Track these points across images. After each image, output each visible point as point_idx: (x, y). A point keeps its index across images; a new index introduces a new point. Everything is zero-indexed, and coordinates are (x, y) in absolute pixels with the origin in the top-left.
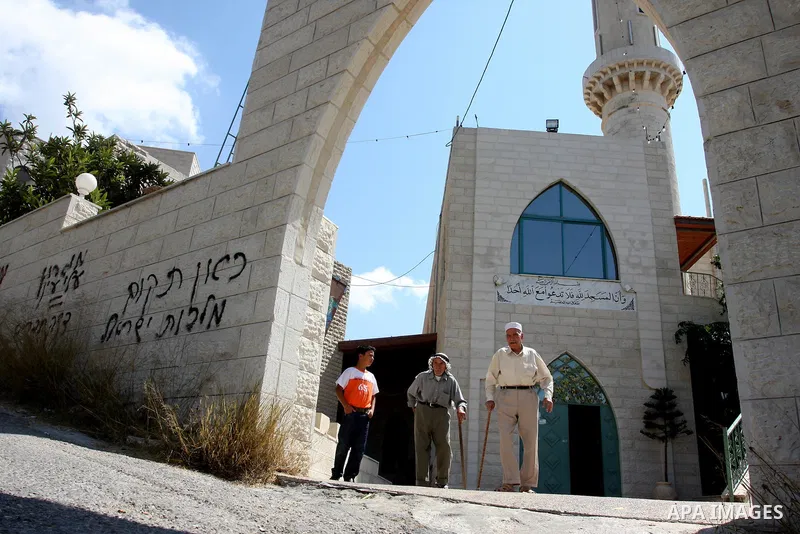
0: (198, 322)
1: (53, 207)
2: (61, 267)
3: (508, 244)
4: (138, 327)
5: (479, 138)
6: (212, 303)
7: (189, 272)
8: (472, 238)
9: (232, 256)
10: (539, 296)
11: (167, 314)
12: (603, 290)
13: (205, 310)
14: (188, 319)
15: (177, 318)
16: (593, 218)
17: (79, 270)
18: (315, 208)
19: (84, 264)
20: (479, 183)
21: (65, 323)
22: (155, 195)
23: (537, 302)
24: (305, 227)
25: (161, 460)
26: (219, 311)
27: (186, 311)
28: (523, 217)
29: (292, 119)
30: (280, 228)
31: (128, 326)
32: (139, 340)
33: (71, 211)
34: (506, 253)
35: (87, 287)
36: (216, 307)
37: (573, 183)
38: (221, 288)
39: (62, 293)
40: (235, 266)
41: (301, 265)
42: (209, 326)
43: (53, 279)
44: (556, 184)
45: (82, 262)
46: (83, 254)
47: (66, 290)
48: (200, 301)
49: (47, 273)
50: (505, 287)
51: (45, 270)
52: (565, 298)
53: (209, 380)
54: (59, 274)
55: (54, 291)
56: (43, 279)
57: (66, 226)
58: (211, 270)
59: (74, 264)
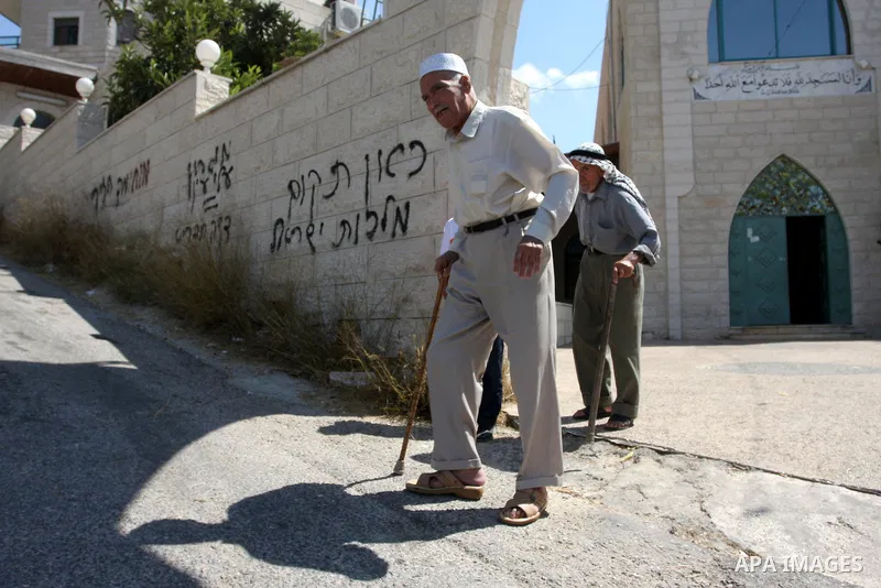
0: (379, 229)
2: (206, 163)
3: (702, 25)
4: (309, 235)
6: (392, 207)
7: (357, 166)
8: (658, 24)
9: (406, 146)
10: (746, 88)
11: (341, 219)
12: (829, 71)
13: (385, 215)
14: (366, 225)
15: (353, 225)
17: (227, 165)
18: (501, 70)
19: (232, 158)
21: (226, 228)
22: (294, 68)
23: (744, 96)
24: (493, 98)
26: (403, 216)
27: (363, 215)
31: (297, 232)
32: (313, 249)
33: (201, 92)
34: (702, 37)
35: (241, 192)
36: (398, 210)
38: (402, 187)
39: (214, 193)
40: (411, 159)
42: (394, 235)
43: (200, 176)
45: (228, 156)
46: (227, 145)
47: (218, 190)
48: (377, 203)
49: (192, 169)
50: (703, 81)
51: (190, 165)
52: (780, 86)
53: (405, 300)
54: (206, 171)
55: (205, 191)
56: (190, 176)
57: (199, 111)
58: (384, 164)
59: (220, 158)
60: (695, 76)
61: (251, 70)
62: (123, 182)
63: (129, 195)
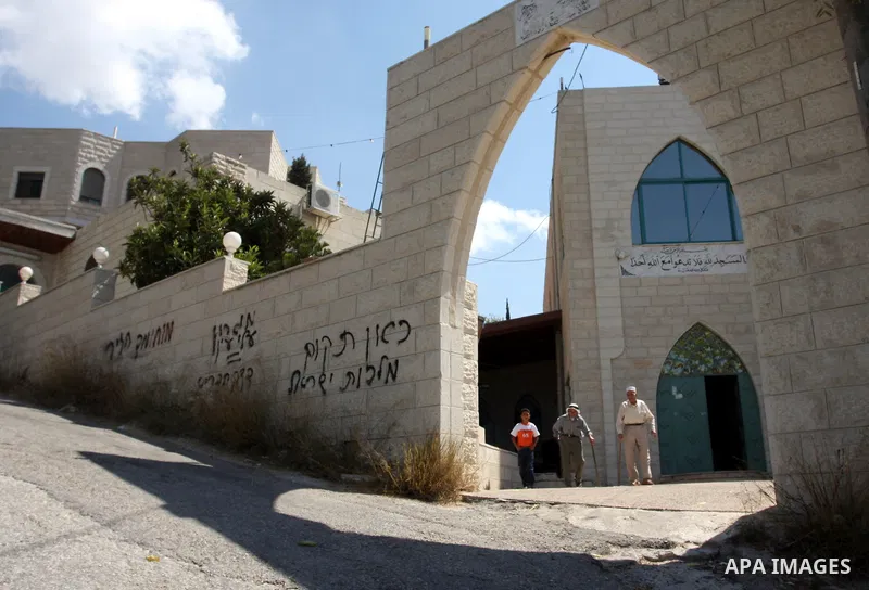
0: (376, 377)
1: (208, 268)
2: (231, 326)
3: (627, 214)
4: (321, 382)
5: (587, 100)
6: (385, 363)
7: (360, 335)
8: (589, 212)
9: (396, 323)
10: (665, 266)
11: (347, 371)
12: (732, 253)
13: (381, 368)
14: (367, 375)
15: (356, 376)
16: (717, 175)
17: (251, 329)
19: (256, 325)
20: (591, 150)
21: (249, 377)
22: (312, 264)
23: (663, 273)
24: (454, 295)
25: (380, 493)
26: (394, 368)
27: (364, 369)
28: (641, 182)
29: (430, 202)
30: (436, 299)
31: (311, 380)
32: (324, 392)
33: (227, 272)
34: (626, 223)
35: (264, 345)
36: (390, 365)
37: (692, 139)
38: (393, 351)
39: (239, 350)
40: (400, 332)
41: (455, 327)
42: (387, 381)
43: (225, 336)
44: (673, 142)
45: (252, 323)
46: (252, 314)
47: (242, 348)
48: (375, 360)
49: (217, 331)
50: (629, 259)
51: (215, 328)
52: (692, 266)
53: (394, 425)
54: (231, 333)
55: (229, 348)
56: (215, 337)
57: (226, 287)
58: (380, 334)
59: (244, 324)
60: (622, 255)
61: (251, 249)
62: (144, 339)
63: (148, 350)
